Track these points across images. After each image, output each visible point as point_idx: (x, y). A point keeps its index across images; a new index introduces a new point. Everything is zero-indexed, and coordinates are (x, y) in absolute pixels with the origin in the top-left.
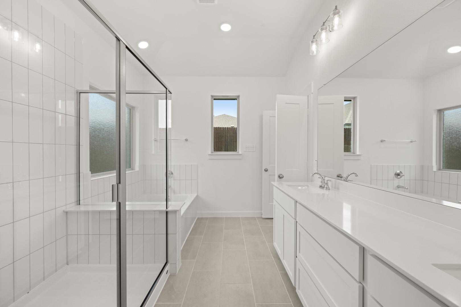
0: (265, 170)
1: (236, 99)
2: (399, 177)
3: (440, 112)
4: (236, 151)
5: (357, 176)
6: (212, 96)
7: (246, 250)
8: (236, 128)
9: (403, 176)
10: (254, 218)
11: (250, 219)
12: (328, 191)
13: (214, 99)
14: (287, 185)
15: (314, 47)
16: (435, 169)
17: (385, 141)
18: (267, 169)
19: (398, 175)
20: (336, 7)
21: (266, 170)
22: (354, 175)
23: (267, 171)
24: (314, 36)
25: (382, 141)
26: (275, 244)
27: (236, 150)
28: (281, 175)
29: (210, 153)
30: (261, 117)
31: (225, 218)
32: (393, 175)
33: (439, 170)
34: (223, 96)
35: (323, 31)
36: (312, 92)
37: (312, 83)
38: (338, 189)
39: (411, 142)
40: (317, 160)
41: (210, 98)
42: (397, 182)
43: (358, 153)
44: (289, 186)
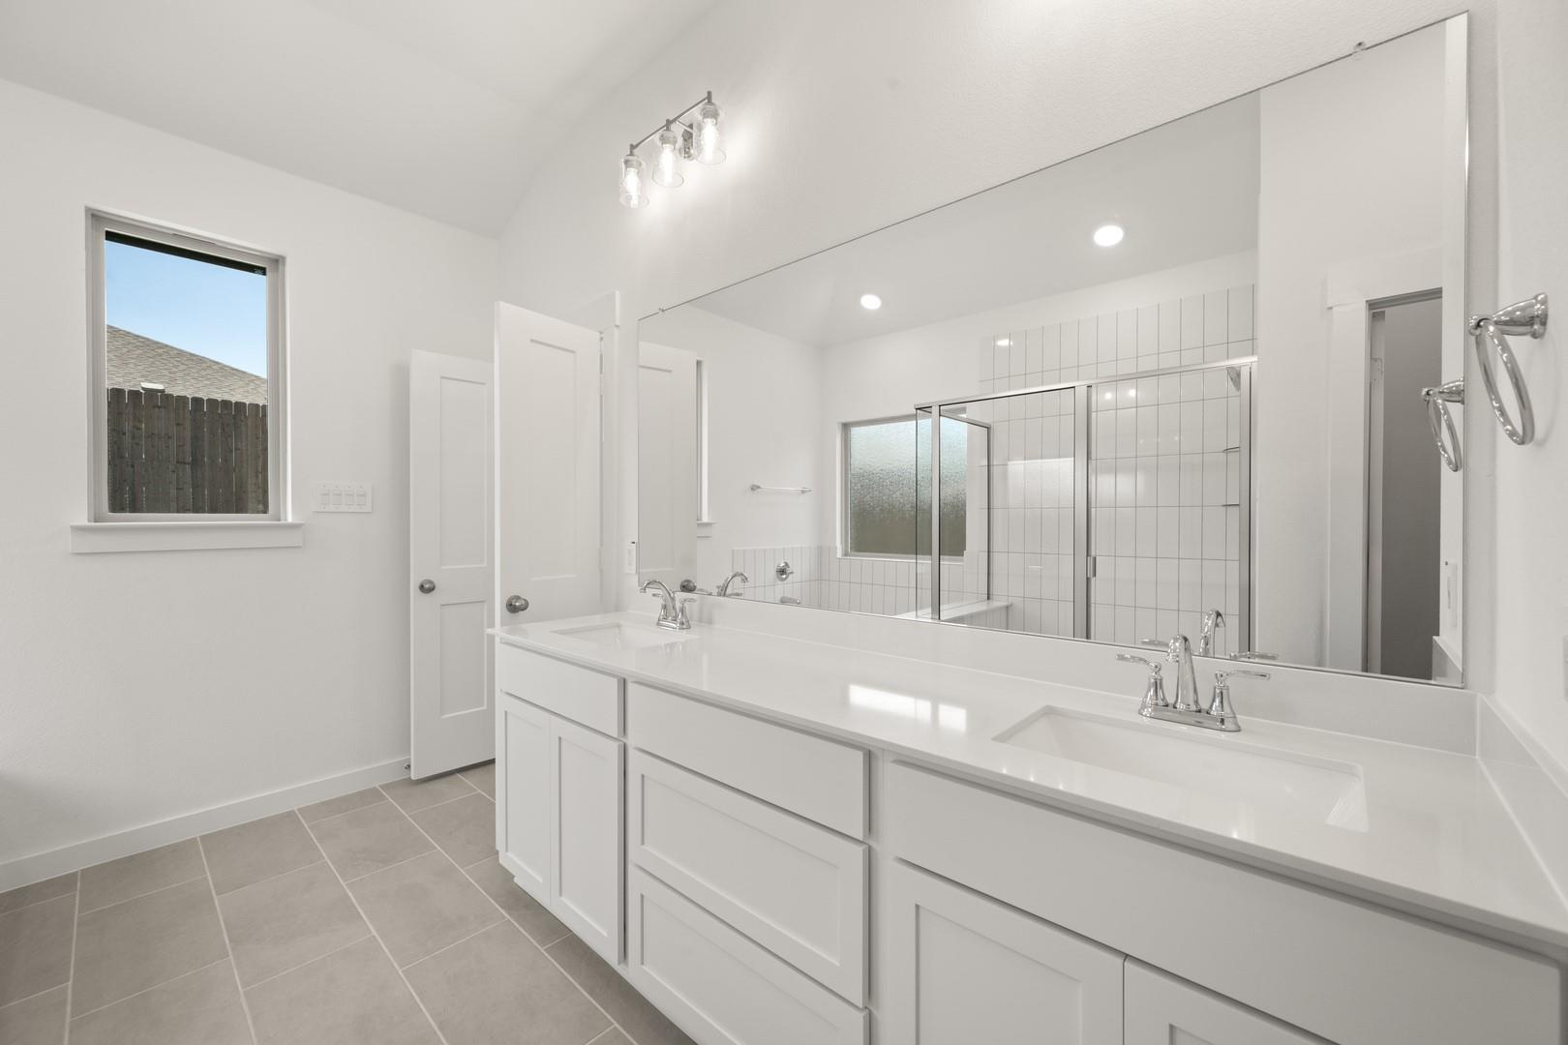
0: (422, 587)
1: (263, 271)
2: (784, 576)
3: (846, 427)
4: (265, 511)
5: (745, 580)
6: (95, 217)
7: (375, 933)
8: (264, 407)
9: (792, 573)
10: (368, 796)
11: (357, 805)
12: (685, 632)
13: (111, 236)
14: (556, 632)
15: (631, 180)
16: (839, 555)
17: (759, 487)
18: (431, 582)
19: (782, 571)
20: (709, 93)
21: (427, 588)
22: (738, 579)
23: (431, 589)
24: (633, 147)
25: (754, 488)
26: (509, 859)
27: (261, 507)
28: (518, 598)
29: (83, 520)
30: (401, 377)
31: (202, 837)
32: (772, 573)
33: (846, 555)
34: (177, 236)
35: (667, 145)
36: (618, 323)
37: (617, 293)
38: (710, 622)
39: (803, 492)
40: (636, 541)
41: (80, 223)
42: (784, 588)
43: (705, 519)
44: (563, 633)
